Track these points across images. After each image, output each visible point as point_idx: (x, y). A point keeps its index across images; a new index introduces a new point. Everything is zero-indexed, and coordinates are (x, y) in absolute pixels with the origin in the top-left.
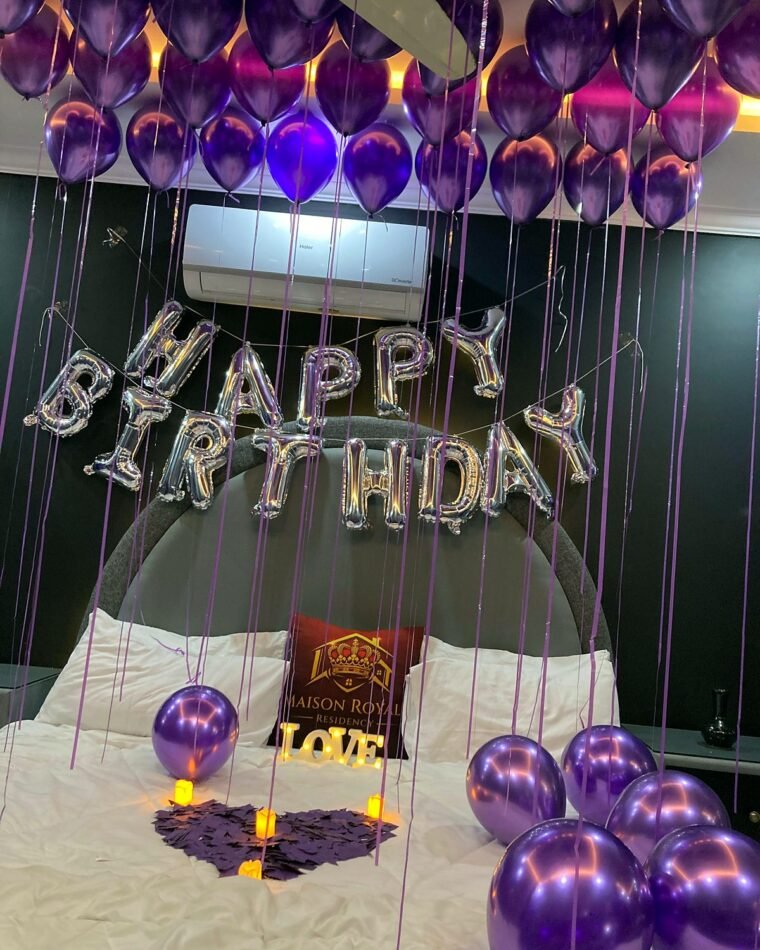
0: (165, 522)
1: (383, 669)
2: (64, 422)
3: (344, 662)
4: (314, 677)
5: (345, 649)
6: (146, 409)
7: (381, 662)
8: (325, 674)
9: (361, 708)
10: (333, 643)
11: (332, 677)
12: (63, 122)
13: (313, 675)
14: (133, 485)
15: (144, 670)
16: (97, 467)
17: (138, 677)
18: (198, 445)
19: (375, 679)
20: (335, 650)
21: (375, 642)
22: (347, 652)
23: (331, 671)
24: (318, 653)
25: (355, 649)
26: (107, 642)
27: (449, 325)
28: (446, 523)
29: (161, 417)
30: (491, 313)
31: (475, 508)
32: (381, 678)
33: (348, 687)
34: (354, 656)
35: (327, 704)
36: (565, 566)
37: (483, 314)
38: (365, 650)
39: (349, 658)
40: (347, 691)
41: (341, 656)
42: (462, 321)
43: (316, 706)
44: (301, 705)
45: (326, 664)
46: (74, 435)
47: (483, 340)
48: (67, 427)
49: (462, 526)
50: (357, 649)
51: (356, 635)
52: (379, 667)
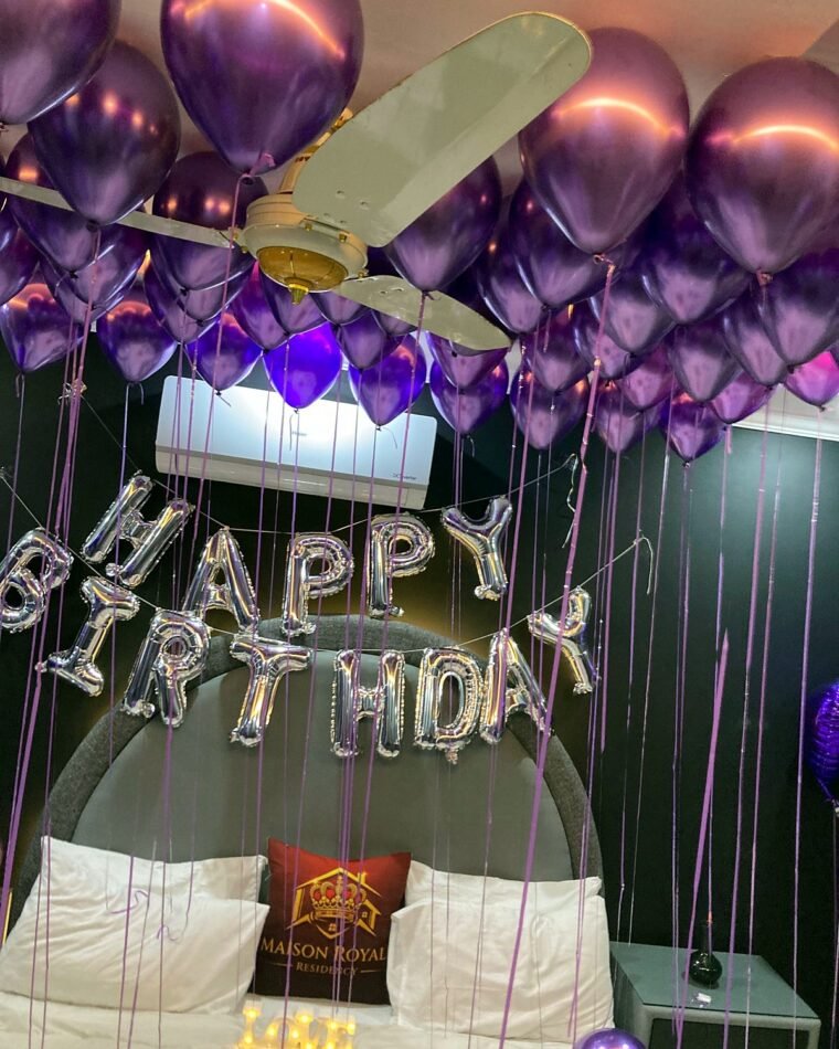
0: (129, 731)
1: (369, 911)
2: (14, 614)
3: (327, 904)
4: (296, 921)
5: (328, 888)
6: (110, 607)
7: (367, 903)
8: (306, 918)
9: (344, 955)
10: (315, 881)
11: (315, 922)
12: (24, 305)
13: (294, 918)
14: (94, 690)
15: (108, 925)
16: (51, 664)
17: (103, 935)
18: (169, 651)
19: (361, 923)
20: (318, 890)
21: (362, 878)
22: (331, 893)
23: (314, 914)
24: (299, 892)
25: (339, 889)
26: (66, 893)
27: (450, 514)
28: (443, 749)
29: (128, 615)
30: (496, 504)
31: (474, 730)
32: (366, 921)
33: (332, 933)
34: (338, 897)
35: (308, 951)
36: (561, 784)
37: (487, 503)
38: (350, 890)
39: (333, 900)
40: (331, 937)
41: (324, 898)
42: (464, 510)
43: (296, 952)
44: (279, 952)
45: (307, 908)
46: (24, 631)
47: (486, 533)
48: (17, 621)
49: (460, 753)
50: (342, 888)
51: (341, 870)
52: (364, 908)
